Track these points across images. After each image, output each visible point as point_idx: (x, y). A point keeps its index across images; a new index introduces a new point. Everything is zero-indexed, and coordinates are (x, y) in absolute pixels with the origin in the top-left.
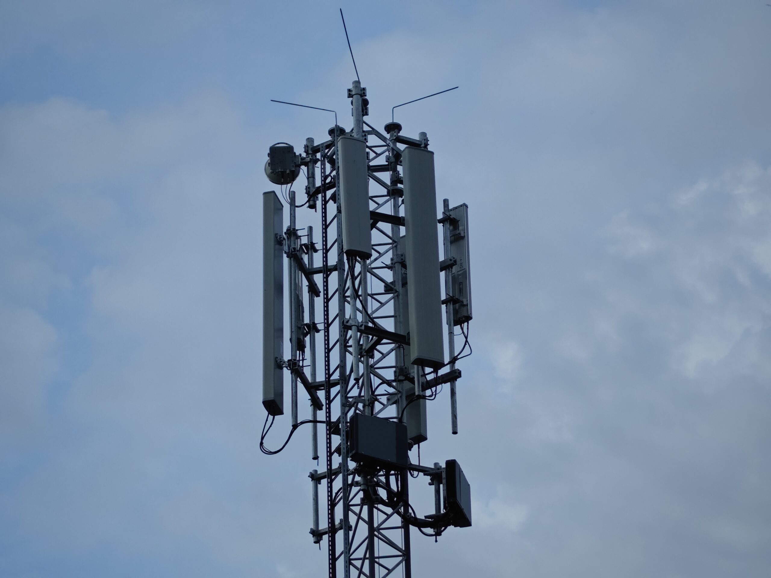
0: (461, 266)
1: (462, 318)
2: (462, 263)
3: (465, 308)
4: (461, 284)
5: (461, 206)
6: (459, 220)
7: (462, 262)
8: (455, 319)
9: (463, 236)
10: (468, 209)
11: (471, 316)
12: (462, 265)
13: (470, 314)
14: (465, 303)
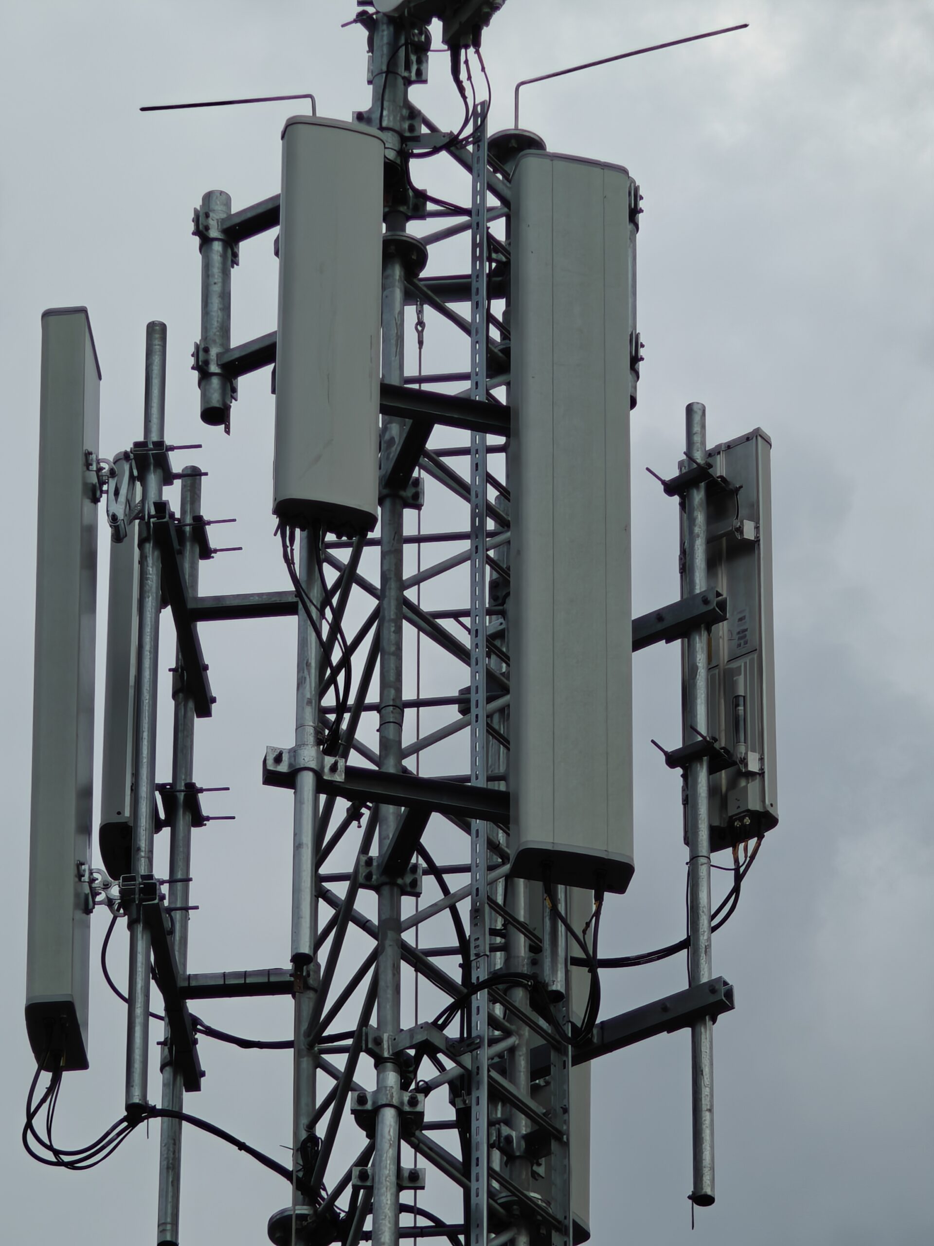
0: (742, 642)
1: (741, 819)
2: (746, 630)
3: (753, 787)
4: (741, 702)
5: (748, 438)
6: (741, 487)
7: (744, 627)
8: (716, 823)
9: (753, 538)
10: (773, 451)
11: (774, 814)
12: (745, 636)
13: (772, 805)
14: (753, 766)
